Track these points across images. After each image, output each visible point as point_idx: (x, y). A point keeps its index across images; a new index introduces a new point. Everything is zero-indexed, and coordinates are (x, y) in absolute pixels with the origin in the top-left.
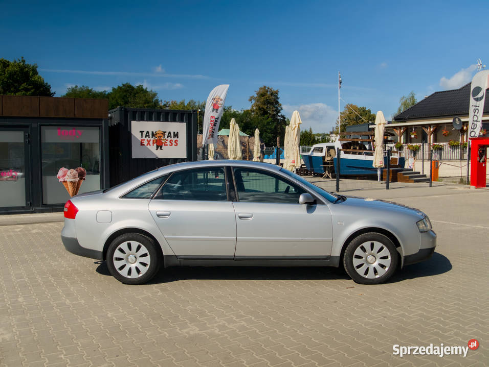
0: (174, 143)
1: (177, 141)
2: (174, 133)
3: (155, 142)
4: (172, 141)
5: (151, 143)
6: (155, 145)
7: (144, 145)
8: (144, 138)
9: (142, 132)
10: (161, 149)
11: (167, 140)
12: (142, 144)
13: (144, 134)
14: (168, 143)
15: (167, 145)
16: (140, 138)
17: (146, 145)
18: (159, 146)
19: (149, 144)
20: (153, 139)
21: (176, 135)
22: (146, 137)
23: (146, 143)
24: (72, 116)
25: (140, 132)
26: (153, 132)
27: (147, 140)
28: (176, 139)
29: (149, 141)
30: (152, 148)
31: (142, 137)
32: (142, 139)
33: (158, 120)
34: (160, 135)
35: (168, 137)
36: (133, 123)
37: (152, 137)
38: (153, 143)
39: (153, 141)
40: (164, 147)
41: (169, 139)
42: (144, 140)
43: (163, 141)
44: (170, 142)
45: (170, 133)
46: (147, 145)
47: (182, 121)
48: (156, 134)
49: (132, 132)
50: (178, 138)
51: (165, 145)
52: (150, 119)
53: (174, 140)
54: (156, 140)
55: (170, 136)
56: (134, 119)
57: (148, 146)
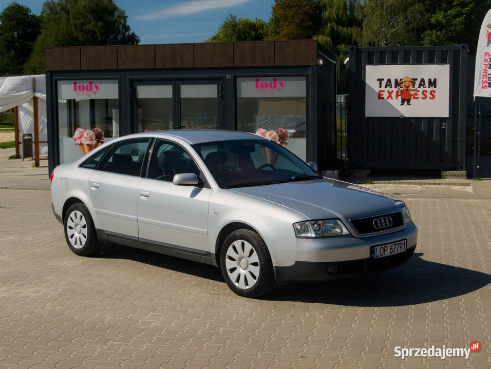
0: (428, 95)
1: (434, 92)
2: (430, 80)
3: (399, 94)
4: (426, 92)
5: (394, 95)
6: (400, 98)
7: (383, 98)
8: (383, 88)
9: (380, 80)
10: (409, 103)
11: (418, 91)
12: (380, 97)
13: (384, 83)
14: (420, 95)
15: (418, 98)
16: (377, 89)
17: (386, 97)
18: (406, 100)
19: (390, 96)
20: (397, 89)
21: (433, 83)
22: (386, 87)
23: (385, 95)
24: (272, 64)
25: (378, 80)
26: (396, 80)
27: (388, 92)
28: (432, 88)
29: (390, 93)
30: (396, 103)
31: (380, 87)
32: (380, 89)
33: (406, 62)
34: (407, 84)
35: (419, 87)
36: (369, 68)
37: (396, 87)
38: (397, 96)
39: (397, 92)
40: (412, 101)
41: (422, 89)
42: (383, 91)
43: (411, 93)
44: (423, 93)
45: (423, 80)
46: (388, 98)
47: (443, 62)
48: (402, 83)
49: (367, 82)
50: (435, 87)
51: (414, 98)
52: (394, 62)
53: (429, 90)
54: (402, 91)
55: (424, 85)
56: (370, 63)
57: (390, 100)
